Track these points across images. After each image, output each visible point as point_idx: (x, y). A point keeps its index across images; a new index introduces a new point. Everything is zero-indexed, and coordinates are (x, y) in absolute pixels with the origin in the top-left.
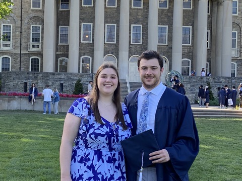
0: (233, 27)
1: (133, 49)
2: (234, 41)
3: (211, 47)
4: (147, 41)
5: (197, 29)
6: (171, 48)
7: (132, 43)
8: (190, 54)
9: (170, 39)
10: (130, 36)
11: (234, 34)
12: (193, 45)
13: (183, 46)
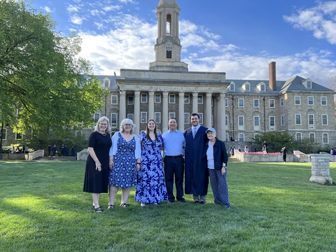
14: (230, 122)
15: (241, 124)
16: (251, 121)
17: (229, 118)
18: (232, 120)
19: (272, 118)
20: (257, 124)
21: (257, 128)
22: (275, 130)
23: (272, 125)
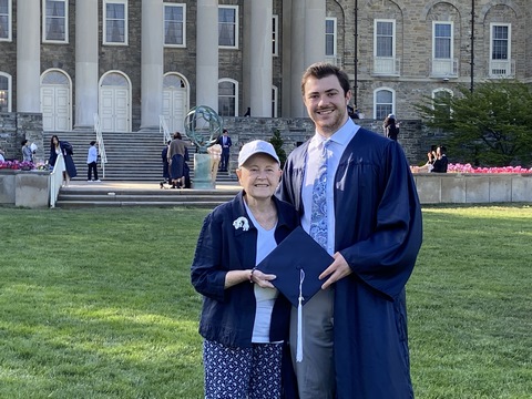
0: (328, 9)
1: (108, 58)
2: (330, 39)
3: (280, 53)
4: (139, 38)
5: (250, 13)
6: (195, 55)
7: (104, 43)
8: (236, 67)
9: (192, 34)
10: (100, 28)
11: (329, 25)
12: (241, 49)
13: (220, 51)
14: (342, 41)
15: (385, 49)
16: (422, 41)
17: (342, 26)
18: (349, 37)
19: (501, 32)
20: (443, 52)
21: (443, 68)
22: (508, 75)
23: (500, 55)
